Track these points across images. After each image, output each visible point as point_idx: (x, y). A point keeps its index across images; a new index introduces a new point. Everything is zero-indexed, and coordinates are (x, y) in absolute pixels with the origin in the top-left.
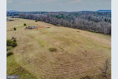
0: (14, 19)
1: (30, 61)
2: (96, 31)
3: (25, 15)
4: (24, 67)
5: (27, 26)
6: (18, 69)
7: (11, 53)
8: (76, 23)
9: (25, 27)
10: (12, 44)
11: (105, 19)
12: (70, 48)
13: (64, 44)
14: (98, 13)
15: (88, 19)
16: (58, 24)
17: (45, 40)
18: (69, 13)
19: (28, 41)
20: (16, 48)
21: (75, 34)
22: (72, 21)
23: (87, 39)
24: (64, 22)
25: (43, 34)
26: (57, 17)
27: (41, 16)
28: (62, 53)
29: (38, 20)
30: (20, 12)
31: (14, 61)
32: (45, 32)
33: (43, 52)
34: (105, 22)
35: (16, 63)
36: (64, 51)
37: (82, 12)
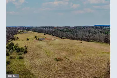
0: (28, 32)
1: (36, 66)
2: (96, 41)
3: (37, 29)
4: (30, 70)
5: (37, 38)
6: (25, 70)
7: (22, 57)
8: (79, 36)
9: (35, 39)
10: (24, 51)
11: (101, 31)
12: (75, 57)
13: (69, 54)
14: (95, 27)
15: (89, 32)
16: (63, 36)
17: (51, 51)
18: (73, 27)
19: (36, 51)
20: (26, 54)
21: (79, 45)
22: (76, 34)
23: (90, 48)
24: (68, 35)
25: (49, 45)
26: (62, 31)
27: (49, 30)
28: (67, 62)
29: (47, 34)
30: (33, 27)
31: (23, 64)
32: (52, 43)
33: (49, 61)
34: (101, 34)
35: (24, 66)
36: (70, 61)
37: (83, 27)
